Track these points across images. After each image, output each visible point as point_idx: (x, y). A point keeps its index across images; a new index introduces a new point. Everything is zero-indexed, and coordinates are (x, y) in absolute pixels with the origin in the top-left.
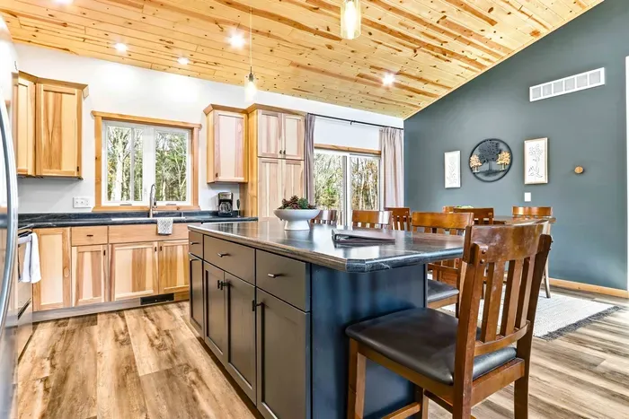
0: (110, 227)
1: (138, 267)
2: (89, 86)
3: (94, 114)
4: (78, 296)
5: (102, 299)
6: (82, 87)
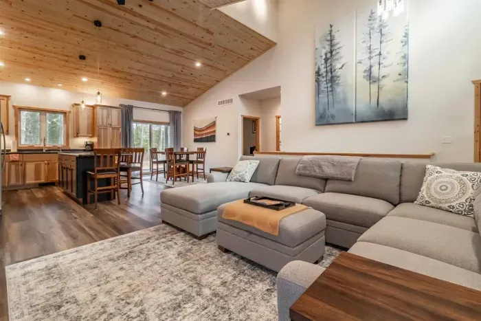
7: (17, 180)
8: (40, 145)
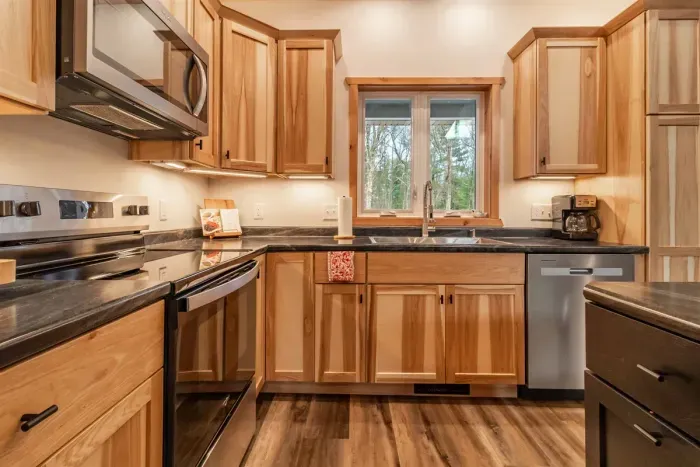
0: (370, 254)
1: (412, 330)
2: (343, 34)
3: (348, 82)
4: (324, 366)
5: (356, 376)
6: (332, 35)
7: (349, 365)
8: (411, 212)
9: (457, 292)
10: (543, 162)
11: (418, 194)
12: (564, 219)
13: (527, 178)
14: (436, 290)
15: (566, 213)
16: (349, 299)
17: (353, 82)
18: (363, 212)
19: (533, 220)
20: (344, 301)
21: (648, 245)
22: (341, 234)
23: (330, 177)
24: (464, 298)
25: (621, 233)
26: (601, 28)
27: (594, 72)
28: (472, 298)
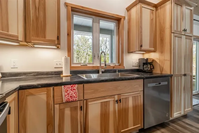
0: (85, 85)
3: (66, 5)
8: (93, 64)
9: (122, 97)
10: (141, 46)
11: (96, 57)
12: (143, 66)
13: (132, 52)
14: (114, 98)
15: (144, 64)
16: (74, 109)
17: (68, 5)
18: (73, 64)
19: (133, 66)
20: (71, 111)
21: (172, 74)
22: (64, 74)
23: (58, 47)
24: (124, 99)
25: (162, 70)
26: (155, 4)
27: (153, 18)
28: (127, 99)
